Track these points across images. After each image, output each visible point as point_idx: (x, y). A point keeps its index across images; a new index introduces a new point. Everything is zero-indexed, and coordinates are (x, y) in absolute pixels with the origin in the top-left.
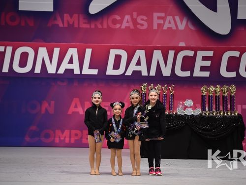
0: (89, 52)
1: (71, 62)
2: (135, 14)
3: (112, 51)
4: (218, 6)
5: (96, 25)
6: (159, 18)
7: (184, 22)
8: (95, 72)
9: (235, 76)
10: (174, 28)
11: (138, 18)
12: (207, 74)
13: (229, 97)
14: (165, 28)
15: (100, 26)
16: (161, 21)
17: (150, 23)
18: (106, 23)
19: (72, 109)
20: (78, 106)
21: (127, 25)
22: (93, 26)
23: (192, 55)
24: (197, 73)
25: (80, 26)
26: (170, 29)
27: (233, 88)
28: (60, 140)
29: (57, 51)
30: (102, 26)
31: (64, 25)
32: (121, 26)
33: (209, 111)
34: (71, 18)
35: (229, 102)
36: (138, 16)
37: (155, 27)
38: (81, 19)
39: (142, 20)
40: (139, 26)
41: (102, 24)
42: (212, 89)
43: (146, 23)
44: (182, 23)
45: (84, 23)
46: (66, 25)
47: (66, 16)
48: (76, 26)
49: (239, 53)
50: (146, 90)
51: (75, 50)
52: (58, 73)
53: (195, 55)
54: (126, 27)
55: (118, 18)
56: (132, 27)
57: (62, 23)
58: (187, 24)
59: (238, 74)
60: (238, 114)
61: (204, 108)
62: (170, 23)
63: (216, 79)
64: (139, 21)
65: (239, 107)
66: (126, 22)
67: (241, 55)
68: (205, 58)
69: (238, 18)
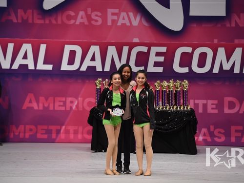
0: (43, 48)
1: (25, 57)
2: (89, 10)
3: (66, 46)
4: (171, 3)
5: (50, 21)
6: (113, 14)
7: (138, 18)
8: (49, 67)
9: (188, 71)
10: (128, 24)
11: (93, 13)
12: (160, 70)
13: (182, 92)
14: (119, 24)
15: (54, 22)
16: (115, 17)
17: (105, 19)
18: (61, 18)
19: (26, 105)
20: (33, 101)
21: (82, 21)
22: (47, 22)
23: (146, 51)
24: (151, 68)
25: (35, 22)
26: (124, 25)
27: (186, 83)
28: (14, 135)
29: (11, 47)
30: (57, 21)
31: (17, 21)
32: (75, 22)
33: (162, 105)
34: (25, 14)
35: (182, 97)
36: (92, 12)
37: (109, 23)
38: (35, 15)
39: (97, 15)
40: (93, 22)
41: (56, 20)
42: (165, 84)
43: (100, 19)
44: (135, 19)
45: (38, 19)
46: (20, 21)
47: (20, 12)
48: (30, 21)
49: (191, 49)
50: (100, 85)
51: (30, 45)
52: (12, 68)
53: (149, 50)
54: (80, 23)
55: (72, 14)
56: (86, 23)
57: (16, 19)
58: (141, 21)
59: (190, 69)
60: (191, 108)
61: (157, 103)
62: (124, 19)
63: (169, 74)
64: (93, 17)
65: (192, 101)
66: (81, 18)
67: (193, 51)
68: (158, 54)
69: (190, 15)
